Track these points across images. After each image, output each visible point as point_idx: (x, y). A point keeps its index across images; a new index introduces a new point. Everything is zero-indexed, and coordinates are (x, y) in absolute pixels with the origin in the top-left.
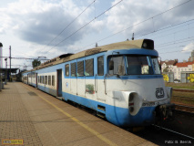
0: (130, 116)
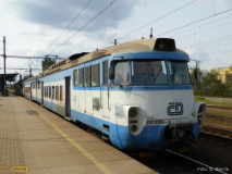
0: (131, 136)
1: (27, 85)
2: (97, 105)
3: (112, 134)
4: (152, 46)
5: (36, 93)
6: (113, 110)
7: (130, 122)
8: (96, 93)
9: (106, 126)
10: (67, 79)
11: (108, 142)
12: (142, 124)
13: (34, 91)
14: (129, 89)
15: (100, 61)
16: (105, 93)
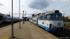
1: (30, 19)
2: (43, 23)
3: (46, 29)
4: (54, 12)
5: (31, 21)
6: (46, 24)
7: (50, 27)
8: (43, 21)
9: (45, 27)
10: (37, 18)
11: (45, 30)
12: (52, 27)
13: (31, 20)
14: (49, 20)
15: (44, 15)
16: (45, 21)
